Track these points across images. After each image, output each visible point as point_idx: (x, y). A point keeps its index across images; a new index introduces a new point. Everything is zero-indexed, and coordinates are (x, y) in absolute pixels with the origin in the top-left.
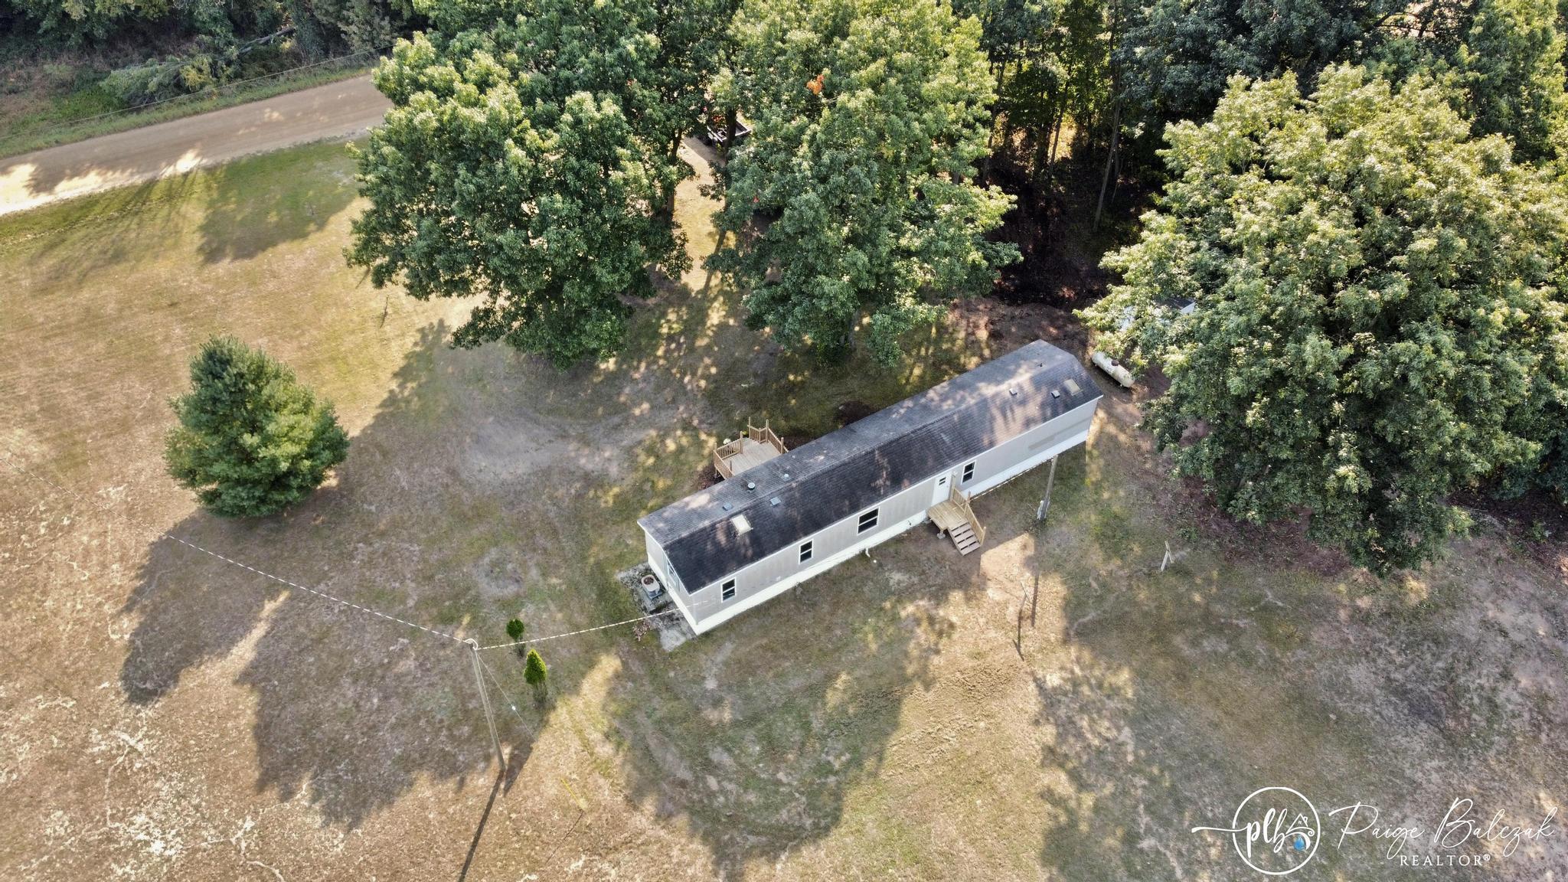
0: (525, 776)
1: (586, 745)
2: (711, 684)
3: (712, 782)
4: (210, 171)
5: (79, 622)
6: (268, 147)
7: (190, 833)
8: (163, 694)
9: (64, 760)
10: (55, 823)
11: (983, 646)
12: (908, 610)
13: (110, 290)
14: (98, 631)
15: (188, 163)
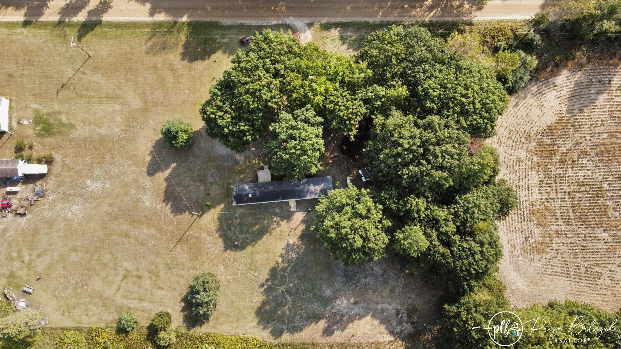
0: (202, 217)
1: (214, 217)
2: (237, 215)
3: (229, 232)
4: (189, 24)
5: (142, 153)
6: (205, 19)
7: (152, 203)
8: (153, 175)
9: (136, 181)
10: (133, 192)
11: (283, 230)
12: (275, 219)
13: (160, 59)
14: (144, 156)
15: (185, 19)
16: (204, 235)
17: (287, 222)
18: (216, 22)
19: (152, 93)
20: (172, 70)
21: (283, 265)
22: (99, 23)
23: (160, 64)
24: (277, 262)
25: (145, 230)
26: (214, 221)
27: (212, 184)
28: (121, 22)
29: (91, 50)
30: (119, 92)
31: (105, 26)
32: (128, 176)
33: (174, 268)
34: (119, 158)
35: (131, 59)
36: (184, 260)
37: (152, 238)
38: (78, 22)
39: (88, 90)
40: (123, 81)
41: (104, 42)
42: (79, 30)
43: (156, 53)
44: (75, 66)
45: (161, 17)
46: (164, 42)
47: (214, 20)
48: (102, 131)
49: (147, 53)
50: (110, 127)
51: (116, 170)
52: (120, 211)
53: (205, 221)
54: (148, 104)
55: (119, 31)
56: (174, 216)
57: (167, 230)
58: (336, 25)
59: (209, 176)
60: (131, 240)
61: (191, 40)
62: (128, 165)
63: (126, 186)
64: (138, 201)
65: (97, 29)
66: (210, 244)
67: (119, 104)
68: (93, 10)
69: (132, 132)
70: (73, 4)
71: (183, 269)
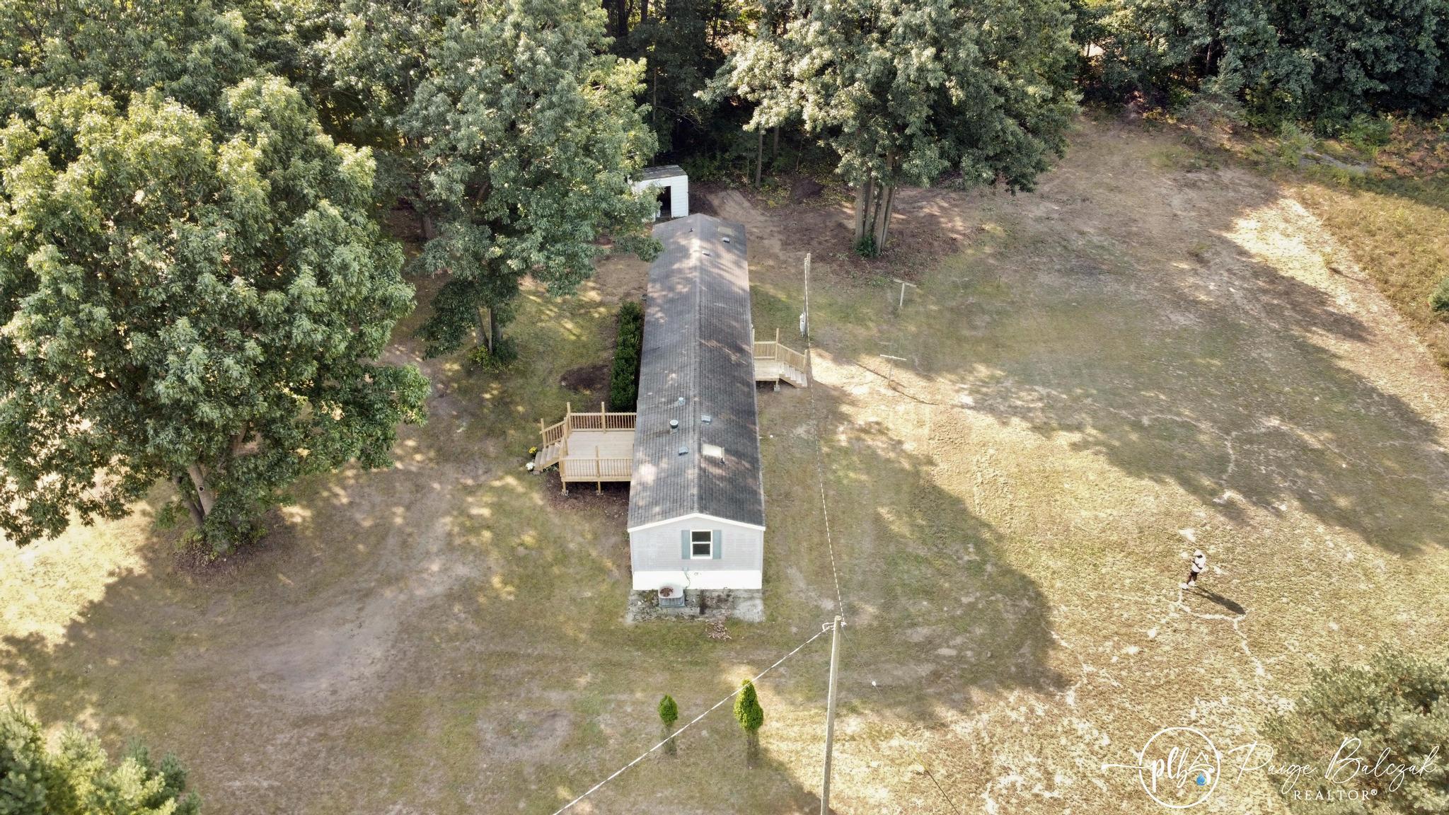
2: (828, 605)
3: (945, 652)
21: (1089, 430)
59: (524, 753)
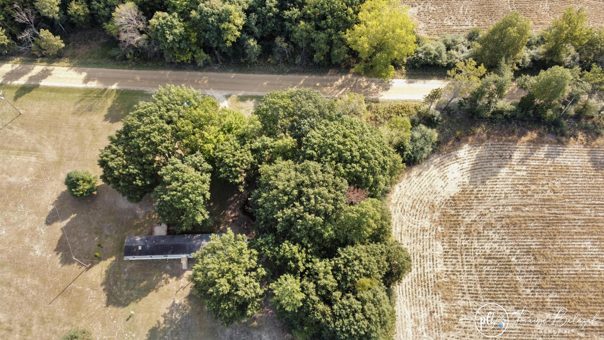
0: (90, 270)
1: (102, 270)
2: (126, 270)
3: (115, 287)
4: (118, 91)
5: (45, 202)
6: (132, 88)
7: (42, 252)
8: (50, 225)
9: (32, 229)
10: (27, 240)
11: (171, 289)
12: (164, 276)
13: (85, 119)
14: (47, 206)
15: (114, 87)
16: (88, 289)
17: (176, 280)
18: (142, 91)
19: (70, 149)
20: (93, 129)
21: (164, 325)
22: (37, 87)
23: (83, 124)
24: (159, 322)
25: (29, 280)
26: (101, 275)
27: (107, 236)
28: (56, 87)
29: (23, 109)
30: (38, 146)
31: (41, 89)
32: (26, 224)
33: (49, 322)
34: (22, 206)
35: (58, 118)
36: (62, 315)
37: (33, 289)
38: (18, 85)
39: (10, 143)
40: (45, 137)
41: (37, 103)
42: (17, 92)
43: (82, 113)
44: (4, 121)
45: (93, 85)
46: (92, 105)
47: (141, 89)
48: (12, 180)
49: (74, 113)
50: (21, 176)
51: (16, 218)
52: (8, 258)
53: (92, 274)
54: (63, 158)
55: (53, 95)
56: (62, 266)
57: (52, 281)
58: (252, 97)
59: (106, 229)
60: (12, 290)
61: (117, 104)
62: (29, 214)
63: (21, 234)
64: (30, 249)
65: (33, 92)
66: (92, 298)
67: (35, 157)
68: (34, 76)
69: (41, 183)
70: (18, 70)
71: (58, 325)
